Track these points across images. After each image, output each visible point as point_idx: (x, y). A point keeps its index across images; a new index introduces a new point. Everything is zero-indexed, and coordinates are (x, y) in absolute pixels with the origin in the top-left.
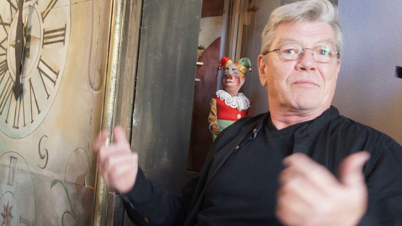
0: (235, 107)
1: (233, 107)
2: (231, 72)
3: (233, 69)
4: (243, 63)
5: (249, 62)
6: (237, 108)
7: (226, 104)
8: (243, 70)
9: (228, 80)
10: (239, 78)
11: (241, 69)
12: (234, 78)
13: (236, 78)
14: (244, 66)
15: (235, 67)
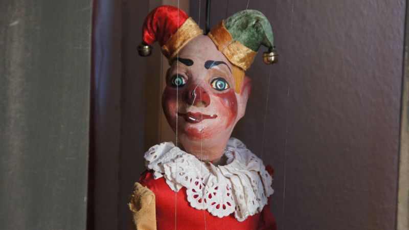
0: (227, 213)
1: (220, 213)
2: (202, 76)
3: (208, 65)
4: (245, 36)
5: (266, 27)
6: (232, 215)
7: (194, 203)
8: (242, 60)
9: (193, 109)
10: (231, 97)
11: (235, 60)
12: (214, 99)
13: (222, 96)
14: (248, 44)
15: (215, 56)
